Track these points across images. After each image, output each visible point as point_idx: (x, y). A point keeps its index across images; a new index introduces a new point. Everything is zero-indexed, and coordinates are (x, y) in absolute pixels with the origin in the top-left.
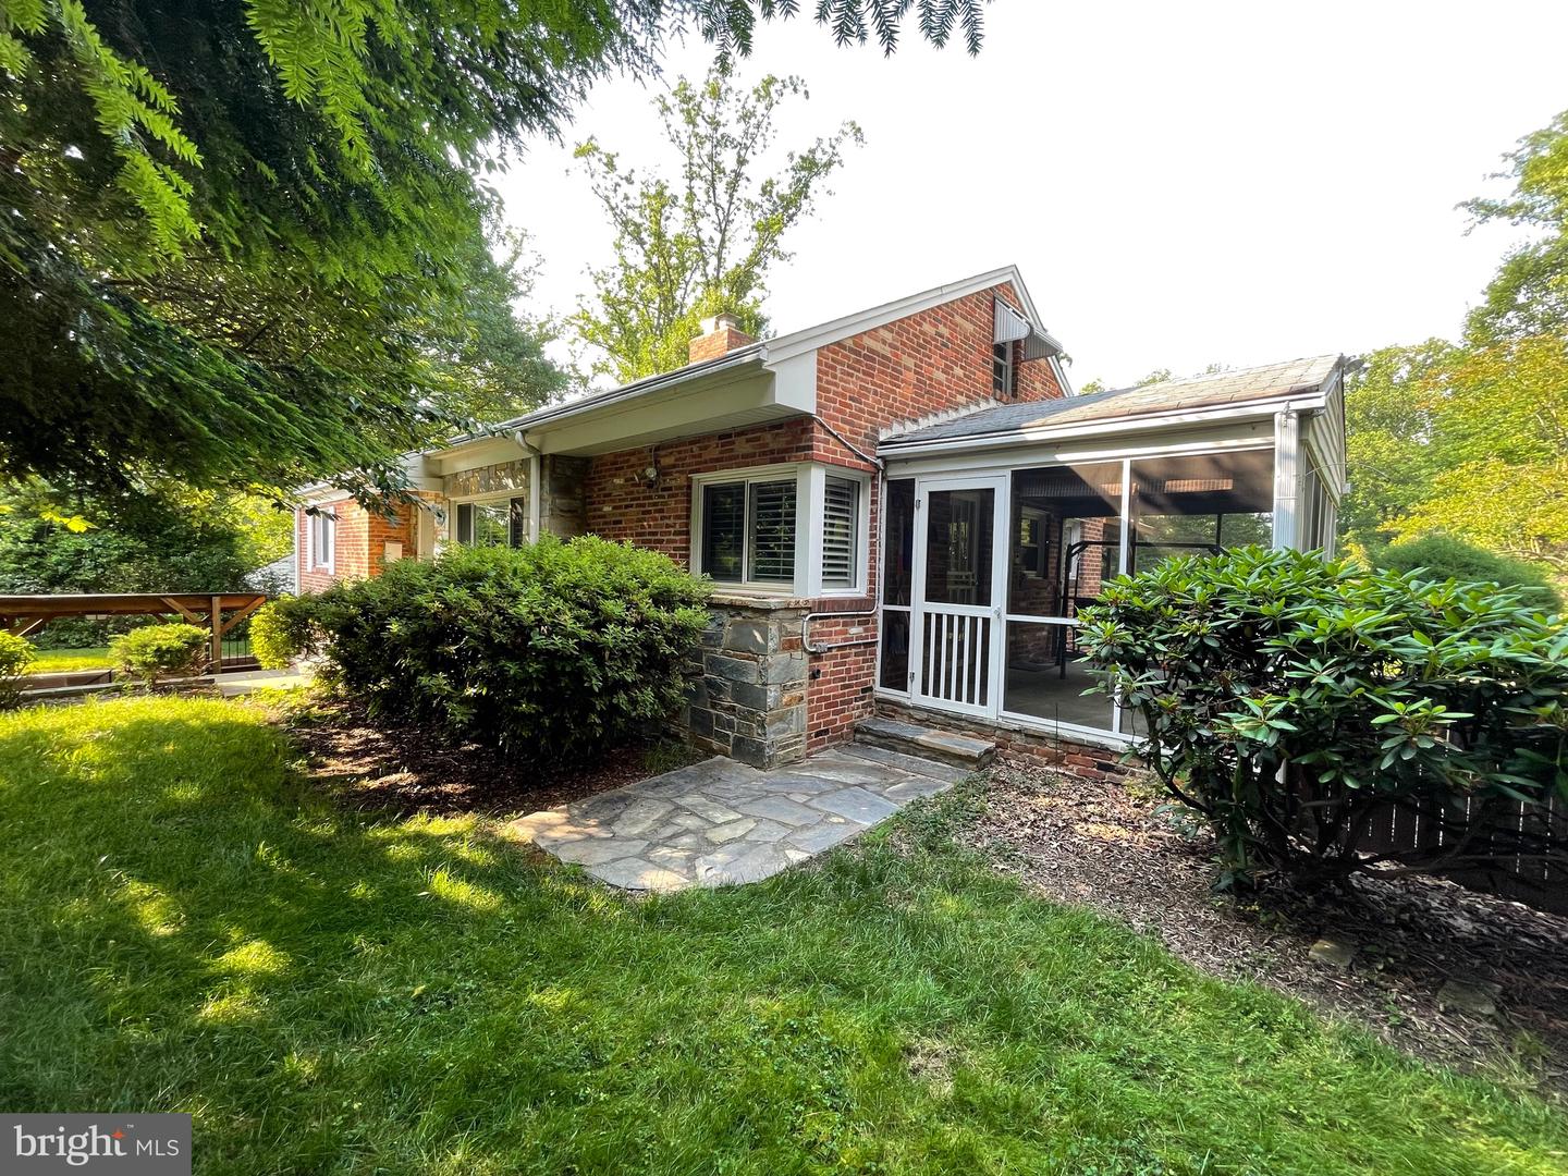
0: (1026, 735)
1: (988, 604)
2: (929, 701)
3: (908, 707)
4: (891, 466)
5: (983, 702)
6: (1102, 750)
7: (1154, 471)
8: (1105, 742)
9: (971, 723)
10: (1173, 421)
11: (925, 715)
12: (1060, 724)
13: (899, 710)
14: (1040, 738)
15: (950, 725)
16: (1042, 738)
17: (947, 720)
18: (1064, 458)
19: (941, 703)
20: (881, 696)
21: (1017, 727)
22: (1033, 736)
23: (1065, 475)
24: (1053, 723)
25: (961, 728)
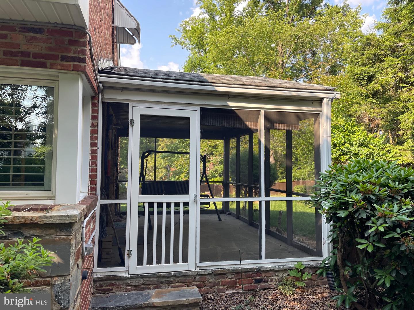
0: (215, 275)
1: (187, 193)
2: (145, 269)
3: (126, 278)
4: (107, 91)
5: (185, 259)
6: (257, 271)
7: (274, 117)
8: (258, 266)
9: (178, 277)
10: (287, 93)
11: (141, 281)
12: (243, 262)
13: (118, 282)
14: (223, 274)
15: (161, 282)
16: (225, 274)
17: (160, 280)
18: (232, 104)
19: (155, 268)
20: (99, 275)
21: (209, 271)
22: (219, 274)
23: (231, 113)
24: (238, 262)
25: (169, 283)
